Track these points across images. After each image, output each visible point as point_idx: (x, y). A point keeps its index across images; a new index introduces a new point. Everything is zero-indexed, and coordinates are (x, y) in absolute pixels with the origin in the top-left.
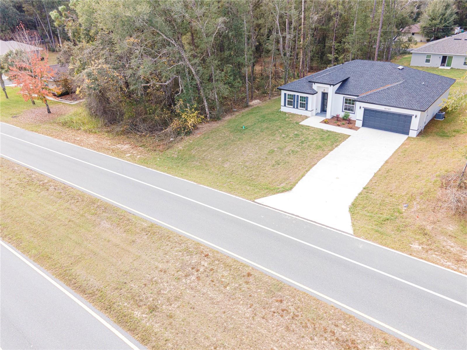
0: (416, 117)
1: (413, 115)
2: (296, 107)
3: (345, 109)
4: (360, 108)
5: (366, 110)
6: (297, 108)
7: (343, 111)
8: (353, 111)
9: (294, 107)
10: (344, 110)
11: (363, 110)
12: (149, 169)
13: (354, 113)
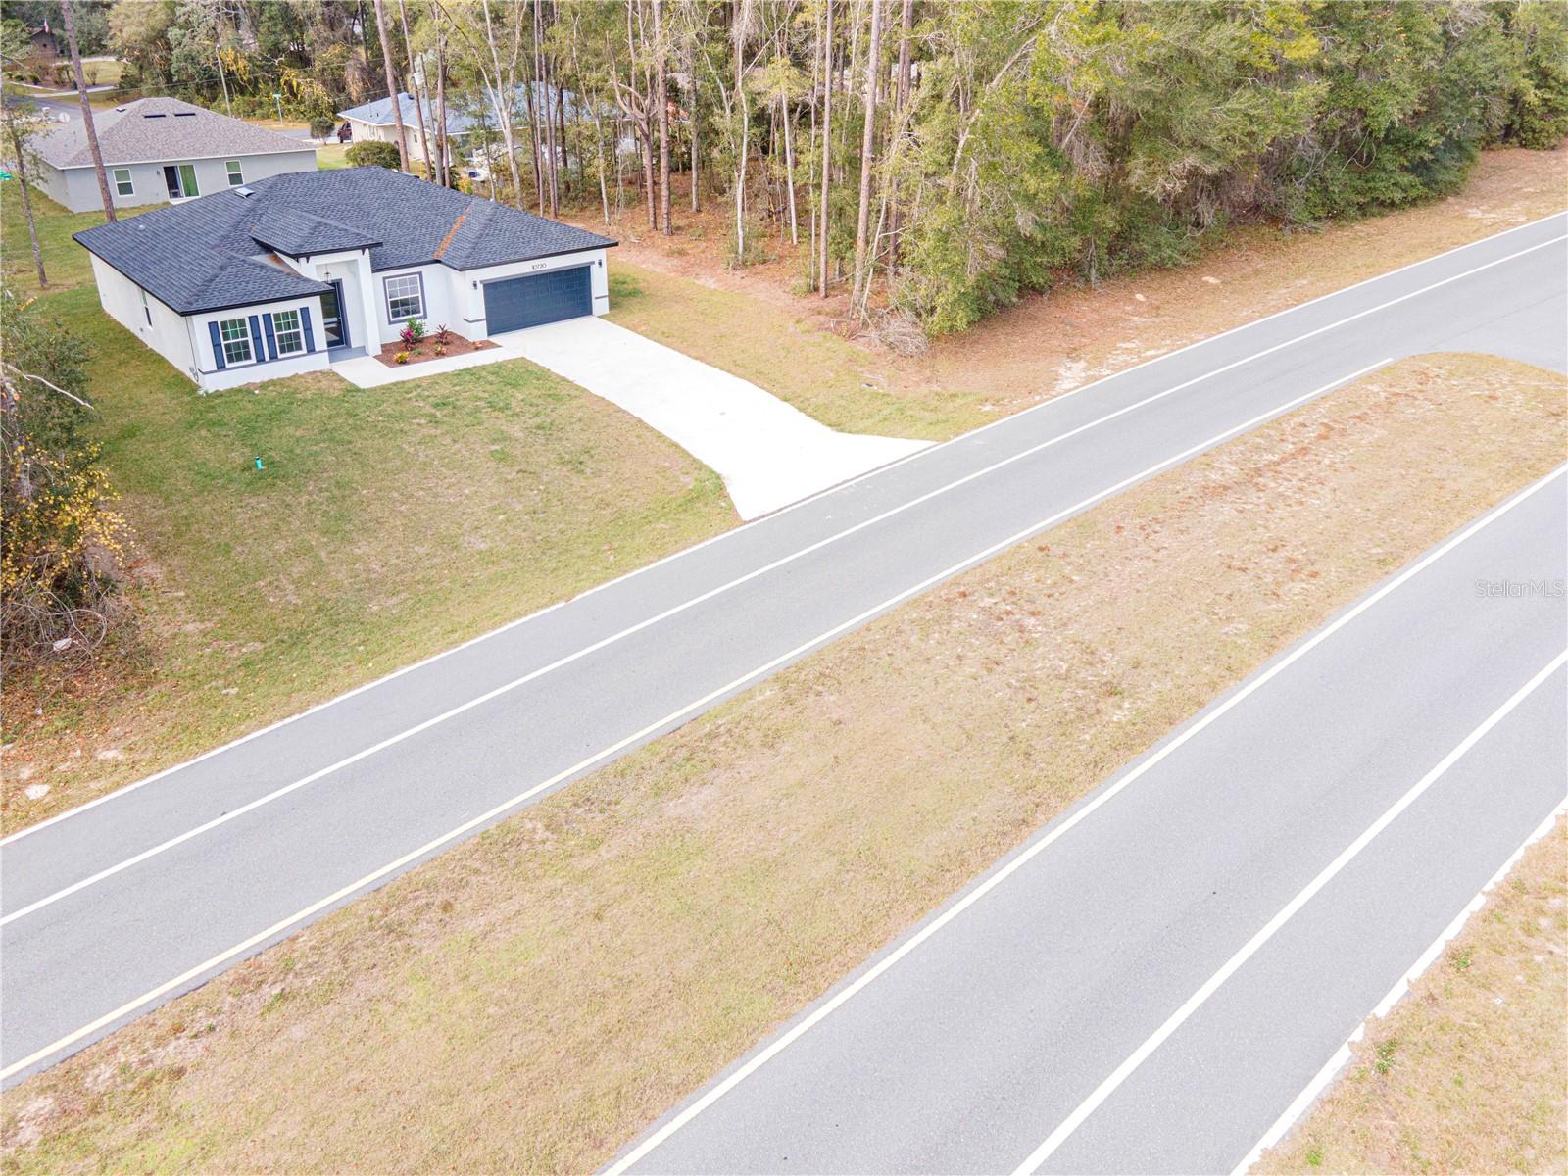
0: (600, 263)
1: (593, 262)
2: (267, 358)
3: (396, 314)
4: (475, 285)
5: (491, 287)
6: (274, 357)
7: (390, 323)
8: (419, 312)
9: (261, 360)
10: (392, 320)
11: (480, 287)
12: (309, 712)
13: (425, 316)
